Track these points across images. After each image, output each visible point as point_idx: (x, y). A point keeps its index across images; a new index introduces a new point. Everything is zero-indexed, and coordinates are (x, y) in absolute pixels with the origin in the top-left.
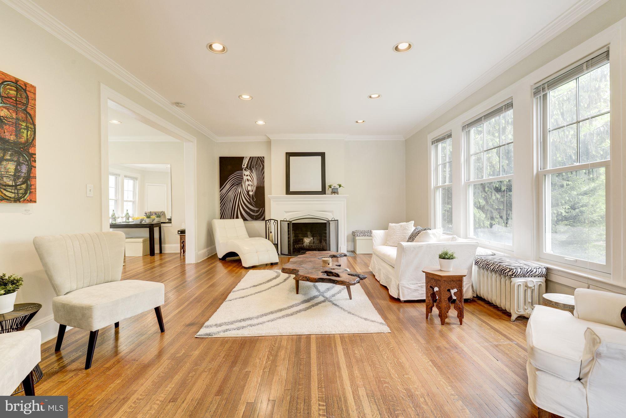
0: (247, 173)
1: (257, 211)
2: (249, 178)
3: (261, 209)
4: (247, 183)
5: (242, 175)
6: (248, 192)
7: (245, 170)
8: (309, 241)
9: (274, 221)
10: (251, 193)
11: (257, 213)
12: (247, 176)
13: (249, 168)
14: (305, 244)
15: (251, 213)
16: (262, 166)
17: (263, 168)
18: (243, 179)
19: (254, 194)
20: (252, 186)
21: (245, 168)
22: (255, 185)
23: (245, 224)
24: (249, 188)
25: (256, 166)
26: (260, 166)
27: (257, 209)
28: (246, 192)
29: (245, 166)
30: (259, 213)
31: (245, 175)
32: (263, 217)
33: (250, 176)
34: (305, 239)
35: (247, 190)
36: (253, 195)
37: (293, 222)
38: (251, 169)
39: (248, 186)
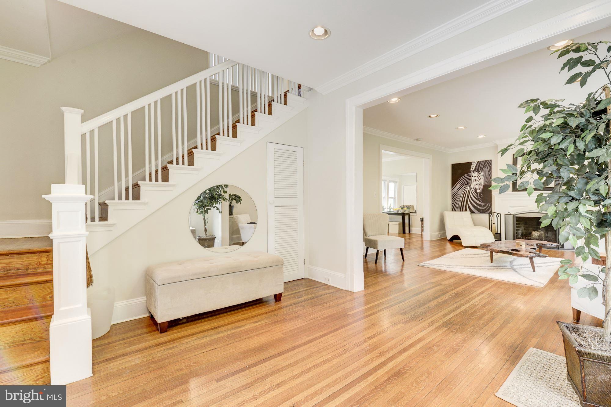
0: (475, 174)
1: (484, 206)
2: (477, 178)
3: (488, 204)
4: (475, 183)
5: (471, 177)
6: (476, 190)
7: (473, 172)
8: (538, 234)
10: (478, 191)
11: (483, 207)
12: (475, 177)
13: (476, 170)
14: (534, 237)
15: (478, 207)
16: (489, 168)
17: (490, 169)
18: (471, 179)
19: (481, 192)
20: (479, 185)
21: (473, 171)
22: (482, 184)
24: (477, 187)
25: (484, 168)
26: (488, 168)
27: (484, 204)
28: (474, 191)
29: (474, 169)
30: (486, 207)
31: (473, 176)
32: (490, 211)
33: (477, 177)
35: (475, 189)
36: (480, 192)
38: (478, 171)
39: (476, 185)
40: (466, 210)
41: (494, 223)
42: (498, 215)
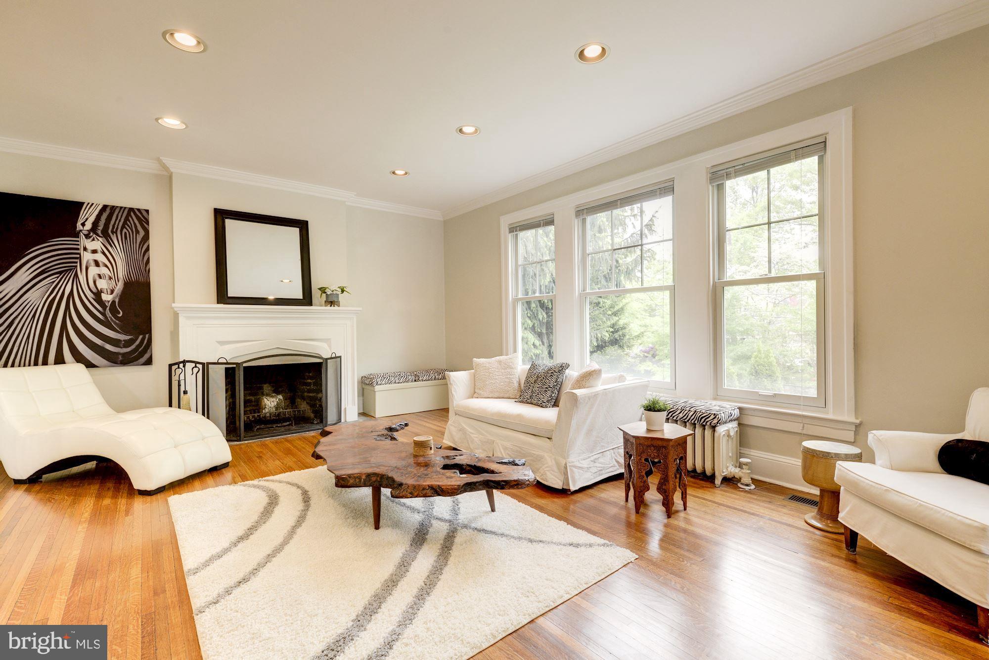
0: (92, 245)
1: (128, 343)
2: (100, 257)
3: (141, 337)
4: (93, 271)
5: (78, 249)
6: (98, 294)
7: (87, 236)
8: (275, 403)
9: (193, 365)
10: (107, 297)
11: (125, 346)
12: (94, 252)
13: (99, 232)
14: (267, 410)
15: (108, 347)
16: (142, 233)
17: (146, 237)
18: (80, 258)
19: (117, 300)
20: (110, 278)
21: (86, 233)
22: (121, 276)
23: (92, 375)
24: (102, 284)
25: (125, 230)
26: (137, 232)
27: (128, 338)
28: (90, 295)
29: (88, 226)
30: (133, 347)
31: (85, 249)
32: (146, 356)
33: (104, 253)
34: (265, 400)
35: (94, 290)
36: (114, 302)
37: (245, 365)
38: (105, 235)
39: (97, 278)
40: (60, 360)
41: (185, 392)
42: (196, 367)
